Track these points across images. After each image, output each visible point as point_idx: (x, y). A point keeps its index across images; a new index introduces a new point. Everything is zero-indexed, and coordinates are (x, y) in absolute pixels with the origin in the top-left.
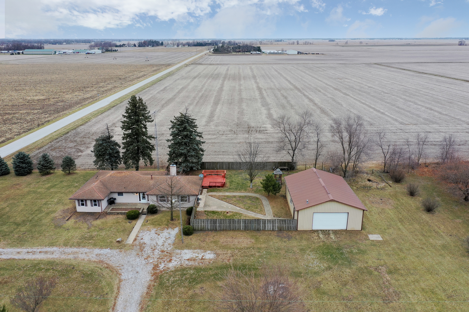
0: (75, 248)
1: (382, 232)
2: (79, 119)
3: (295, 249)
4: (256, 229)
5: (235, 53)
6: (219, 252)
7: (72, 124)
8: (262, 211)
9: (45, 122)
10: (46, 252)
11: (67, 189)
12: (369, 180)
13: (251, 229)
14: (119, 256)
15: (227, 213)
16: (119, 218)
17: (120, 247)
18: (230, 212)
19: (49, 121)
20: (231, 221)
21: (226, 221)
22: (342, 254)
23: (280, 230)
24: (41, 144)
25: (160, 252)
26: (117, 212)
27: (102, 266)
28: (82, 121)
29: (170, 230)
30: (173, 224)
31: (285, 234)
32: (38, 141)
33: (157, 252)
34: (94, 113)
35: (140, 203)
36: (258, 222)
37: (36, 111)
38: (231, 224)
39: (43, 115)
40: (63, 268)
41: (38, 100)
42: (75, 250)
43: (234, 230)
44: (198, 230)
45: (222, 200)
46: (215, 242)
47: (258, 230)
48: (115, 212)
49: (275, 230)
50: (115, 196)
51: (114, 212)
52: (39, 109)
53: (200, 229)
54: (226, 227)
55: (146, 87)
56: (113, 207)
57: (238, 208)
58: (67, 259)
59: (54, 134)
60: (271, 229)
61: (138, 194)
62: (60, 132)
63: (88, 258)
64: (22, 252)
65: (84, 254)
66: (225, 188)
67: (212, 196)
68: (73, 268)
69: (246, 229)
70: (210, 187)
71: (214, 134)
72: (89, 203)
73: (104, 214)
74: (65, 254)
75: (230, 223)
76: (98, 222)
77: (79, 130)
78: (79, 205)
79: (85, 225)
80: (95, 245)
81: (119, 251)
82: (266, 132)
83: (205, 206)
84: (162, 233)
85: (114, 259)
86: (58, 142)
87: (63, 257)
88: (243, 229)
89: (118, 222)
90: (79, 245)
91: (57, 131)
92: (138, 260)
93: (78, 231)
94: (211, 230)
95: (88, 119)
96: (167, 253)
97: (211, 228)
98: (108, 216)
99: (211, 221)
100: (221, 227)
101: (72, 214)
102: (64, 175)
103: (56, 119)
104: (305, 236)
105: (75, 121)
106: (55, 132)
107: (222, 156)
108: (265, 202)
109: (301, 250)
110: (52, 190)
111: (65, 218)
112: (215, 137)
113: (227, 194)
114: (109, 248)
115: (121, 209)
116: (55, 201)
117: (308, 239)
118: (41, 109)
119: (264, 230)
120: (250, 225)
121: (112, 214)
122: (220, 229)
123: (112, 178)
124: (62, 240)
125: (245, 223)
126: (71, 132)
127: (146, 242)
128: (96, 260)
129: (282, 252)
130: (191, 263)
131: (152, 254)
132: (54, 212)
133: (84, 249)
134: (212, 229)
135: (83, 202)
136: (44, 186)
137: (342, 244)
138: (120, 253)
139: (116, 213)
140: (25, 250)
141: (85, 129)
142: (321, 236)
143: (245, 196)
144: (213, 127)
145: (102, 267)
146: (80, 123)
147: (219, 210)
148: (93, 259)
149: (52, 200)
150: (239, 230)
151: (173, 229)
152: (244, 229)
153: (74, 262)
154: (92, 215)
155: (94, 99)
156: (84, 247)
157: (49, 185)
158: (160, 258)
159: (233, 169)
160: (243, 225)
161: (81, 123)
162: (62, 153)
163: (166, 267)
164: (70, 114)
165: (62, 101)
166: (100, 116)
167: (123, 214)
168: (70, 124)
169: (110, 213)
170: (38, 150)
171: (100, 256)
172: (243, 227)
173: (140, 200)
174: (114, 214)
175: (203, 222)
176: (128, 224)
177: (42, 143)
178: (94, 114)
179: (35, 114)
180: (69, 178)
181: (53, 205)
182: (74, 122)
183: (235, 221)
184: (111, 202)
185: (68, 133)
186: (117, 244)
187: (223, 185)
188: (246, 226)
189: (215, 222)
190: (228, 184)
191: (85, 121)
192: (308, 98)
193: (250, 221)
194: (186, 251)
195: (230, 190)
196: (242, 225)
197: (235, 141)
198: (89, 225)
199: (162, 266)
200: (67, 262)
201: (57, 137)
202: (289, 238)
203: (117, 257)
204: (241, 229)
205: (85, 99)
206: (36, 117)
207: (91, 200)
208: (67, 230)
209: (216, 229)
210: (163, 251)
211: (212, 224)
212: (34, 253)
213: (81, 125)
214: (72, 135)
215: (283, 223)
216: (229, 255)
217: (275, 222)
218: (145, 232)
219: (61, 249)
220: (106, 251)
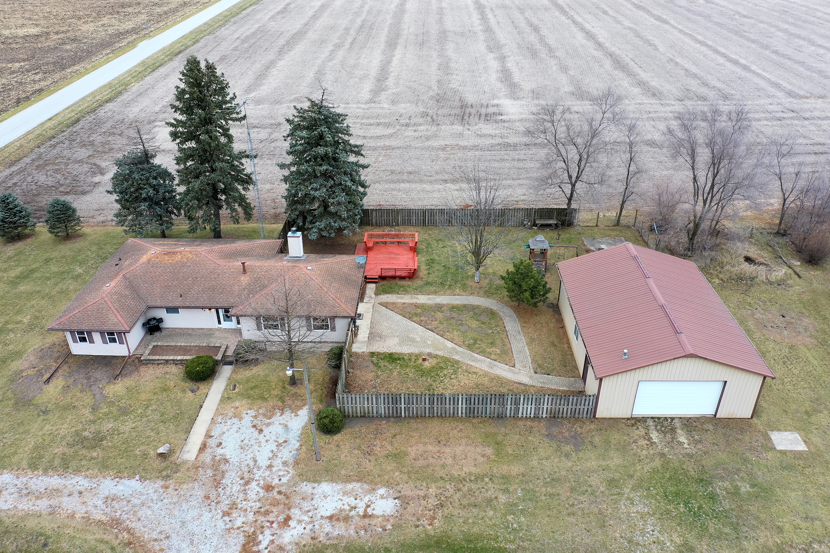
0: (56, 477)
1: (803, 427)
2: (104, 86)
3: (594, 480)
4: (496, 415)
6: (408, 490)
7: (89, 99)
8: (506, 356)
9: (33, 94)
11: (56, 285)
12: (748, 259)
13: (482, 414)
14: (160, 504)
15: (424, 360)
16: (167, 376)
17: (164, 473)
18: (430, 354)
19: (40, 91)
20: (435, 399)
21: (423, 398)
22: (712, 497)
23: (554, 417)
24: (18, 152)
25: (261, 491)
26: (164, 358)
27: (117, 538)
28: (110, 90)
30: (295, 396)
31: (565, 430)
32: (11, 143)
34: (137, 69)
35: (219, 329)
36: (501, 400)
37: (17, 65)
38: (435, 403)
39: (31, 76)
40: (20, 545)
41: (25, 37)
42: (54, 481)
43: (442, 417)
44: (355, 415)
45: (410, 318)
46: (397, 457)
47: (501, 417)
48: (160, 358)
49: (540, 417)
51: (157, 357)
52: (24, 60)
53: (359, 415)
54: (423, 411)
55: (248, 5)
56: (156, 344)
57: (449, 344)
58: (32, 515)
59: (49, 124)
60: (530, 414)
61: (213, 311)
62: (60, 118)
63: (85, 509)
65: (76, 494)
66: (417, 283)
67: (385, 305)
68: (45, 545)
69: (471, 414)
70: (382, 278)
71: (388, 125)
72: (97, 337)
73: (134, 361)
74: (29, 497)
75: (432, 402)
76: (118, 388)
77: (101, 113)
78: (75, 341)
79: (88, 399)
80: (104, 466)
81: (162, 487)
82: (500, 117)
83: (372, 336)
84: (268, 425)
85: (149, 512)
86: (54, 146)
87: (25, 505)
88: (464, 415)
89: (165, 389)
90: (65, 465)
91: (53, 117)
92: (207, 516)
93: (70, 417)
94: (387, 417)
95: (122, 85)
96: (280, 493)
97: (387, 412)
98: (143, 369)
99: (386, 398)
100: (411, 409)
101: (60, 361)
102: (55, 241)
103: (57, 85)
104: (615, 437)
105: (96, 91)
106: (50, 119)
107: (407, 185)
108: (512, 324)
109: (612, 483)
110: (22, 288)
111: (43, 376)
112: (390, 131)
113: (422, 299)
114: (137, 477)
115: (174, 348)
116: (25, 321)
117: (623, 449)
118: (28, 60)
119: (515, 417)
120: (480, 406)
121: (153, 364)
122: (409, 414)
123: (152, 267)
124: (26, 449)
125: (468, 402)
126: (84, 119)
127: (228, 457)
128: (103, 518)
129: (563, 491)
130: (339, 530)
131: (241, 495)
133: (77, 479)
134: (389, 414)
135: (82, 334)
136: (5, 275)
137: (708, 462)
138: (164, 492)
139: (162, 362)
141: (114, 111)
142: (655, 436)
144: (386, 106)
145: (115, 543)
146: (106, 95)
147: (405, 350)
148: (98, 516)
149: (19, 318)
150: (454, 416)
151: (295, 410)
152: (466, 414)
153: (48, 526)
154: (106, 365)
155: (139, 33)
156: (77, 471)
157: (18, 271)
158: (262, 510)
159: (433, 224)
160: (464, 406)
161: (108, 94)
162: (59, 176)
163: (277, 543)
164: (87, 71)
165: (74, 40)
166: (148, 78)
167: (179, 362)
168: (83, 99)
170: (10, 167)
171: (114, 503)
172: (464, 411)
173: (219, 322)
177: (19, 149)
178: (136, 71)
179: (13, 72)
180: (67, 249)
181: (19, 335)
182: (92, 93)
183: (444, 399)
184: (153, 327)
185: (78, 121)
186: (157, 464)
187: (412, 275)
188: (472, 409)
189: (395, 399)
190: (423, 272)
191: (116, 90)
192: (583, 29)
193: (481, 398)
194: (325, 487)
195: (428, 287)
196: (462, 407)
197: (435, 143)
198: (97, 396)
200: (31, 524)
201: (53, 132)
202: (578, 442)
203: (156, 507)
204: (458, 414)
205: (120, 35)
206: (15, 79)
207: (101, 331)
208: (44, 412)
209: (399, 415)
210: (269, 488)
211: (388, 404)
213: (107, 102)
214: (87, 127)
215: (562, 402)
216: (433, 502)
217: (542, 400)
218: (229, 422)
219: (21, 479)
220: (130, 486)
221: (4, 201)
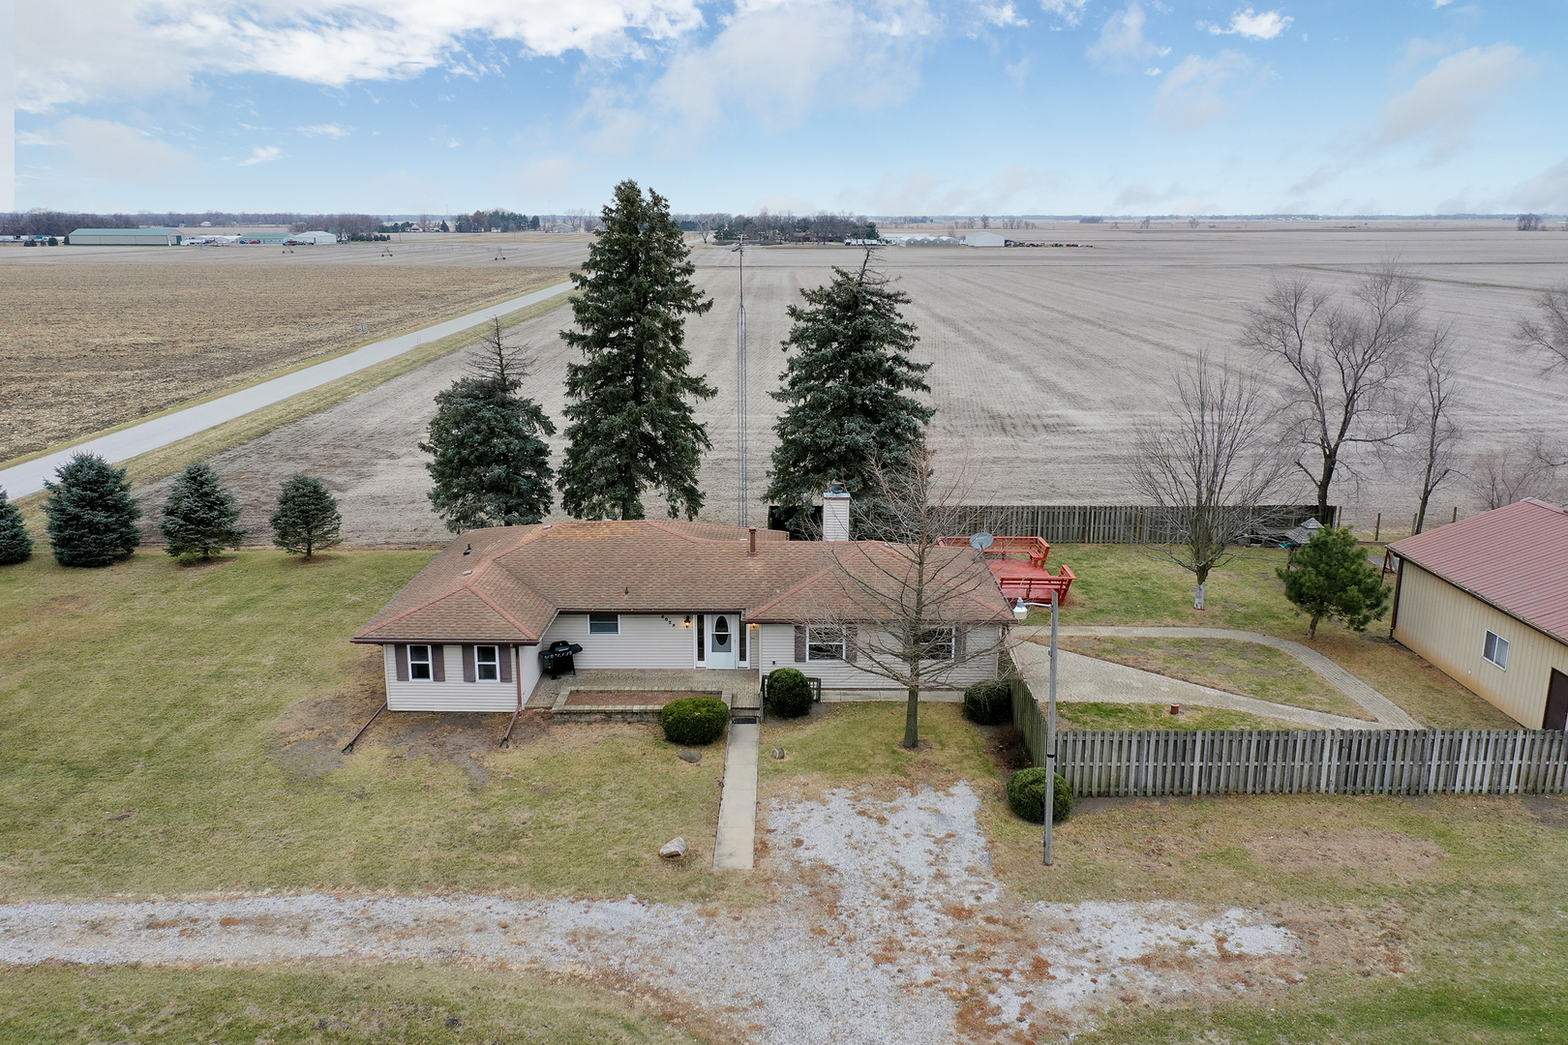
0: (432, 899)
2: (304, 394)
4: (1404, 786)
5: (793, 244)
6: (1295, 912)
7: (279, 408)
8: (1346, 706)
9: (169, 403)
10: (264, 924)
11: (314, 615)
13: (1373, 785)
14: (708, 944)
15: (1174, 710)
16: (620, 740)
17: (694, 890)
18: (1177, 706)
19: (182, 400)
20: (1272, 743)
21: (1245, 742)
23: (1534, 791)
24: (163, 465)
25: (943, 917)
26: (602, 708)
27: (631, 1006)
28: (316, 399)
29: (927, 797)
30: (930, 766)
32: (152, 452)
33: (925, 917)
34: (357, 377)
35: (702, 670)
36: (1419, 744)
37: (129, 373)
38: (1271, 757)
39: (159, 384)
40: (388, 1026)
41: (135, 346)
42: (433, 906)
43: (1285, 791)
44: (1085, 791)
45: (1097, 656)
46: (1230, 859)
47: (1415, 792)
48: (595, 708)
49: (1503, 791)
50: (578, 632)
51: (587, 708)
52: (140, 369)
53: (1095, 790)
54: (1242, 777)
55: (528, 316)
56: (574, 688)
58: (399, 966)
59: (213, 434)
60: (1481, 784)
61: (694, 622)
62: (232, 428)
63: (526, 957)
64: (115, 921)
65: (498, 931)
66: (1078, 610)
67: (1032, 640)
68: (453, 1023)
69: (1350, 785)
72: (453, 659)
73: (532, 719)
74: (382, 934)
75: (1263, 753)
76: (514, 758)
77: (309, 423)
78: (402, 676)
79: (450, 774)
80: (543, 880)
81: (700, 915)
82: (1074, 429)
84: (894, 810)
85: (690, 959)
86: (232, 460)
87: (372, 949)
88: (1332, 787)
89: (623, 760)
90: (448, 879)
91: (221, 424)
92: (836, 965)
93: (424, 803)
94: (1160, 794)
95: (336, 395)
96: (990, 920)
97: (1159, 782)
98: (558, 731)
99: (1162, 743)
100: (1214, 773)
101: (364, 721)
102: (284, 564)
103: (206, 395)
105: (291, 398)
106: (214, 428)
108: (1319, 664)
110: (241, 619)
111: (335, 741)
113: (1103, 631)
114: (631, 897)
115: (618, 695)
116: (264, 661)
118: (146, 367)
119: (1447, 790)
120: (1371, 763)
121: (576, 722)
122: (1209, 786)
123: (553, 547)
124: (342, 853)
125: (1345, 751)
126: (277, 431)
127: (830, 862)
128: (581, 970)
130: (1177, 983)
131: (900, 927)
132: (269, 710)
133: (483, 903)
134: (1163, 786)
135: (422, 658)
136: (198, 605)
138: (708, 924)
139: (598, 717)
140: (136, 912)
141: (333, 423)
143: (1200, 640)
145: (633, 1016)
146: (309, 403)
148: (563, 964)
149: (250, 658)
150: (1310, 791)
151: (943, 787)
152: (1336, 785)
153: (448, 987)
154: (471, 726)
155: (343, 344)
156: (481, 888)
157: (223, 600)
158: (967, 950)
160: (1335, 762)
161: (313, 404)
162: (255, 494)
163: (1041, 1008)
164: (262, 381)
165: (226, 348)
166: (381, 387)
167: (635, 718)
168: (270, 406)
169: (569, 713)
170: (151, 483)
171: (595, 943)
172: (1333, 778)
173: (701, 656)
174: (587, 718)
175: (1115, 746)
176: (681, 767)
177: (163, 462)
178: (356, 380)
179: (125, 380)
180: (310, 572)
181: (259, 683)
182: (284, 401)
183: (1290, 744)
184: (558, 662)
185: (267, 432)
186: (669, 874)
188: (1352, 769)
189: (1182, 745)
190: (1077, 595)
191: (330, 399)
193: (1374, 742)
194: (1095, 909)
195: (1100, 614)
196: (1330, 763)
198: (472, 771)
199: (1009, 1004)
200: (403, 983)
201: (222, 445)
203: (703, 950)
204: (1318, 785)
205: (308, 344)
206: (131, 387)
207: (467, 647)
208: (360, 797)
209: (1185, 789)
210: (959, 913)
211: (1165, 759)
212: (189, 928)
213: (314, 412)
214: (288, 439)
215: (1555, 750)
216: (1370, 930)
217: (1509, 746)
218: (799, 808)
219: (348, 903)
220: (622, 913)
221: (194, 479)
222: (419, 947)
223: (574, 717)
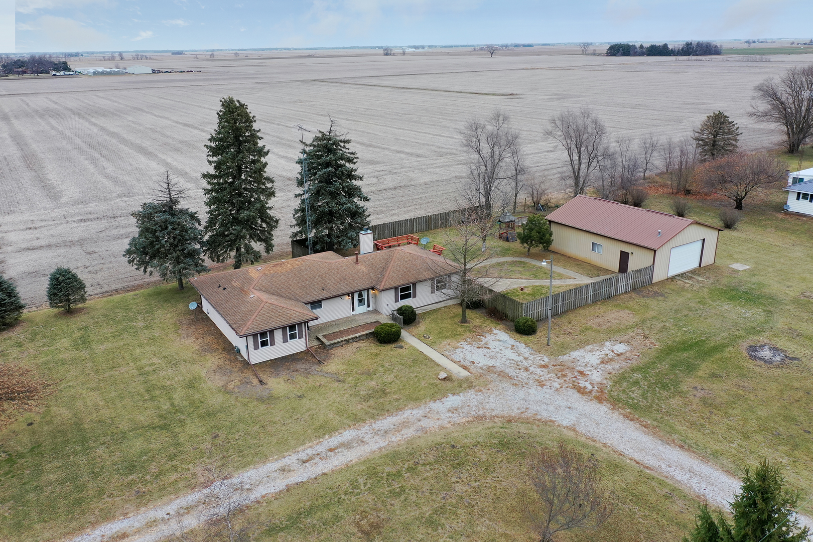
0: (388, 418)
3: (692, 305)
4: (607, 297)
6: (619, 338)
8: (563, 275)
13: (600, 298)
14: (490, 398)
15: (522, 290)
16: (362, 348)
17: (464, 386)
20: (577, 291)
21: (571, 293)
22: (746, 293)
23: (634, 289)
25: (541, 369)
26: (345, 338)
27: (495, 422)
29: (490, 337)
30: (478, 327)
31: (646, 291)
33: (536, 371)
35: (354, 315)
40: (435, 455)
42: (392, 420)
43: (580, 306)
46: (588, 329)
48: (342, 339)
49: (628, 292)
51: (339, 340)
54: (570, 305)
56: (321, 334)
57: (522, 281)
58: (412, 439)
60: (623, 291)
63: (445, 422)
64: (287, 466)
68: (453, 447)
69: (595, 301)
72: (278, 335)
73: (317, 351)
74: (390, 433)
75: (575, 295)
76: (332, 367)
79: (321, 379)
80: (415, 400)
81: (477, 392)
84: (486, 344)
85: (492, 404)
87: (395, 438)
89: (375, 355)
92: (531, 391)
93: (329, 391)
96: (554, 366)
98: (333, 352)
100: (564, 305)
102: (58, 316)
104: (673, 287)
109: (701, 303)
111: (250, 382)
114: (450, 395)
115: (342, 333)
117: (683, 290)
119: (616, 295)
120: (600, 291)
121: (336, 347)
122: (563, 310)
124: (331, 416)
125: (594, 289)
127: (490, 365)
128: (467, 419)
129: (687, 313)
130: (615, 365)
131: (534, 376)
133: (407, 413)
135: (263, 338)
137: (724, 283)
138: (482, 393)
139: (344, 342)
142: (688, 282)
143: (498, 263)
145: (500, 425)
148: (460, 420)
150: (586, 304)
151: (490, 332)
152: (592, 301)
153: (436, 439)
156: (399, 409)
158: (559, 375)
163: (594, 383)
167: (357, 340)
169: (333, 344)
172: (591, 298)
173: (353, 310)
174: (341, 344)
175: (540, 304)
176: (400, 351)
183: (582, 290)
186: (450, 384)
188: (595, 295)
189: (556, 298)
193: (600, 284)
194: (575, 353)
196: (591, 294)
198: (326, 375)
199: (587, 385)
200: (421, 443)
202: (661, 295)
203: (491, 401)
204: (588, 302)
207: (284, 328)
208: (300, 397)
209: (557, 312)
210: (544, 367)
212: (320, 457)
215: (638, 276)
216: (639, 338)
218: (457, 352)
219: (363, 429)
220: (454, 400)
222: (409, 433)
223: (335, 345)
